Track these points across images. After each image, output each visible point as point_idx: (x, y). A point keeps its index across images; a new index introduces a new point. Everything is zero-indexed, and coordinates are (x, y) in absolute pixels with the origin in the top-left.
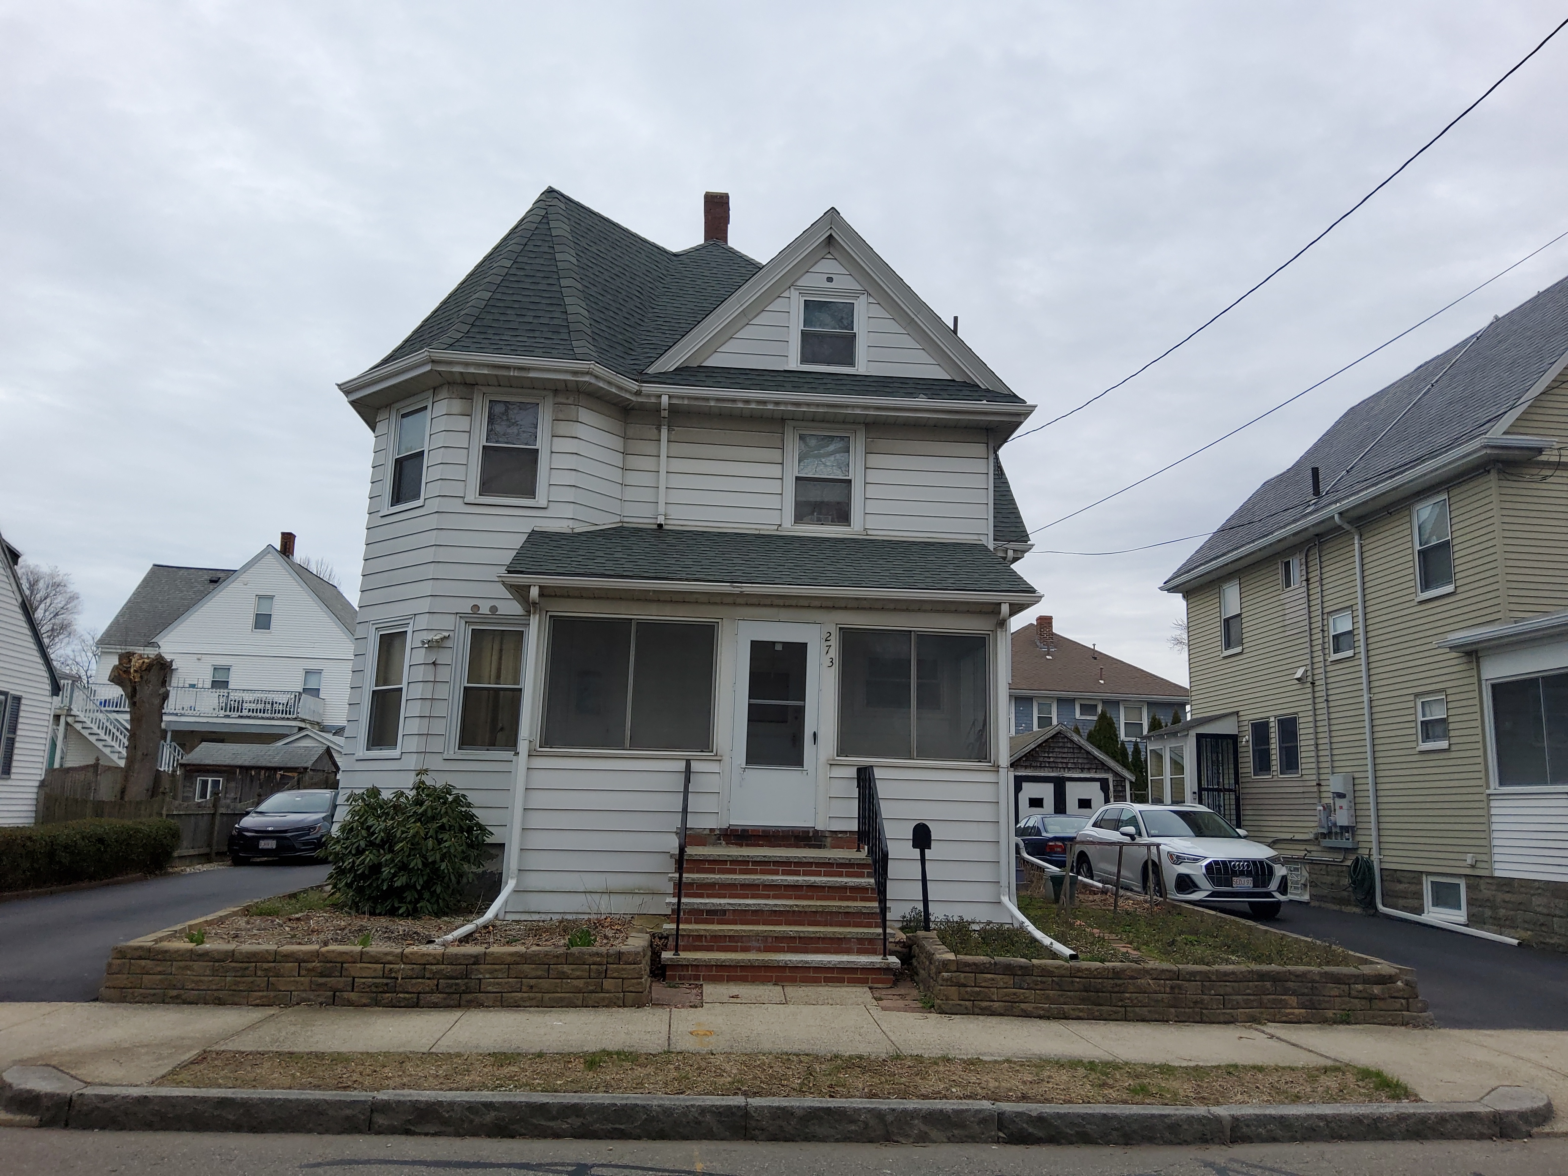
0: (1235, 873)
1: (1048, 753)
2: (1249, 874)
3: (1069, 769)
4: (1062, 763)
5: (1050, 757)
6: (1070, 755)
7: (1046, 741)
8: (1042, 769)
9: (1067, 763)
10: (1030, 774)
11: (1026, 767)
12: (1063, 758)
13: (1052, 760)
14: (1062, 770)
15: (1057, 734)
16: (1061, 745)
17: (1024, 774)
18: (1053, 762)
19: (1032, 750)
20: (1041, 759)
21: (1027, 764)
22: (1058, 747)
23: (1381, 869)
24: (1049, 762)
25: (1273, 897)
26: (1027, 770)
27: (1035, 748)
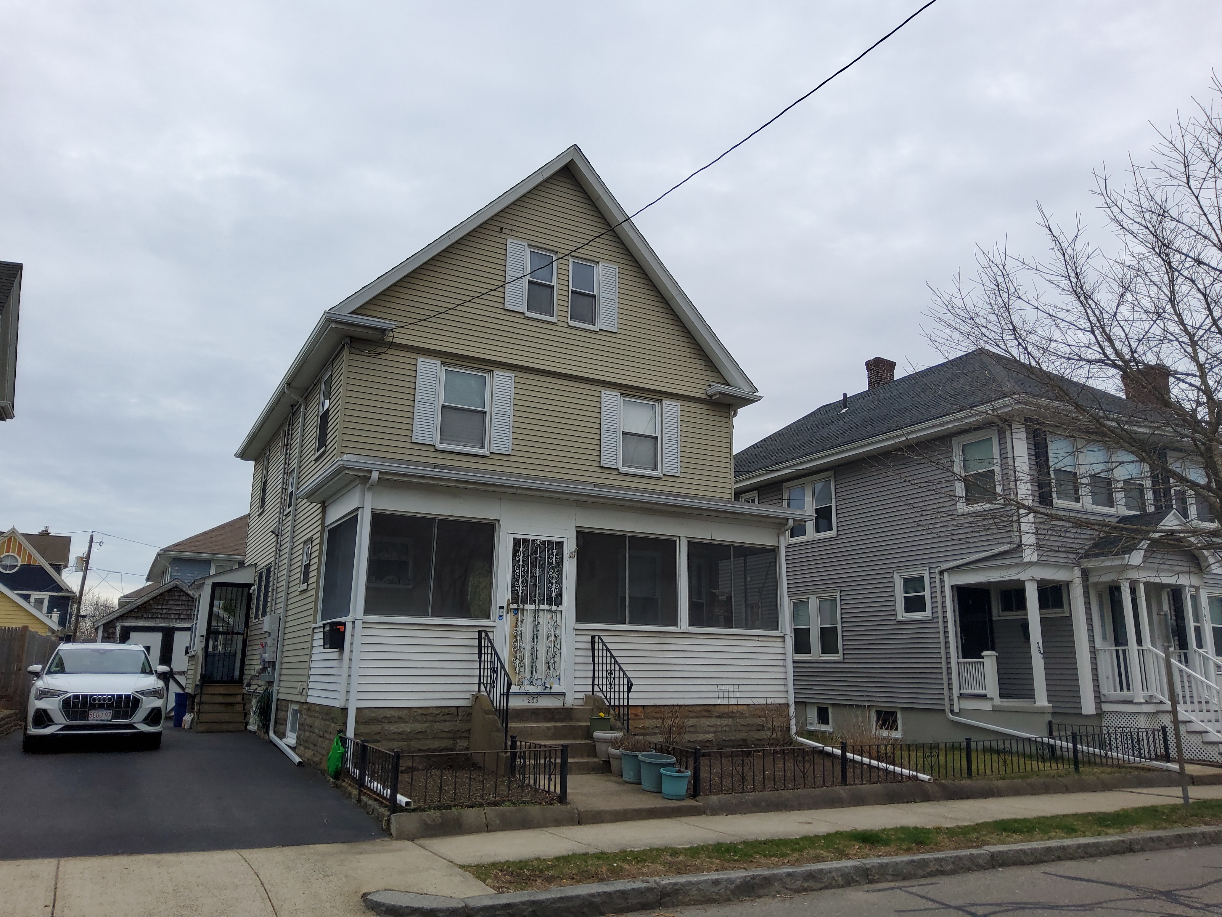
0: (93, 707)
1: (163, 604)
2: (109, 707)
3: (181, 620)
4: (175, 614)
5: (162, 609)
6: (183, 607)
7: (162, 594)
8: (153, 620)
9: (180, 615)
10: (140, 625)
11: (137, 618)
12: (176, 610)
13: (165, 611)
14: (174, 621)
15: (174, 588)
16: (176, 598)
17: (134, 624)
18: (166, 613)
19: (146, 602)
20: (154, 611)
21: (140, 615)
22: (173, 600)
23: (278, 700)
24: (161, 614)
25: (136, 728)
26: (137, 621)
27: (149, 601)
